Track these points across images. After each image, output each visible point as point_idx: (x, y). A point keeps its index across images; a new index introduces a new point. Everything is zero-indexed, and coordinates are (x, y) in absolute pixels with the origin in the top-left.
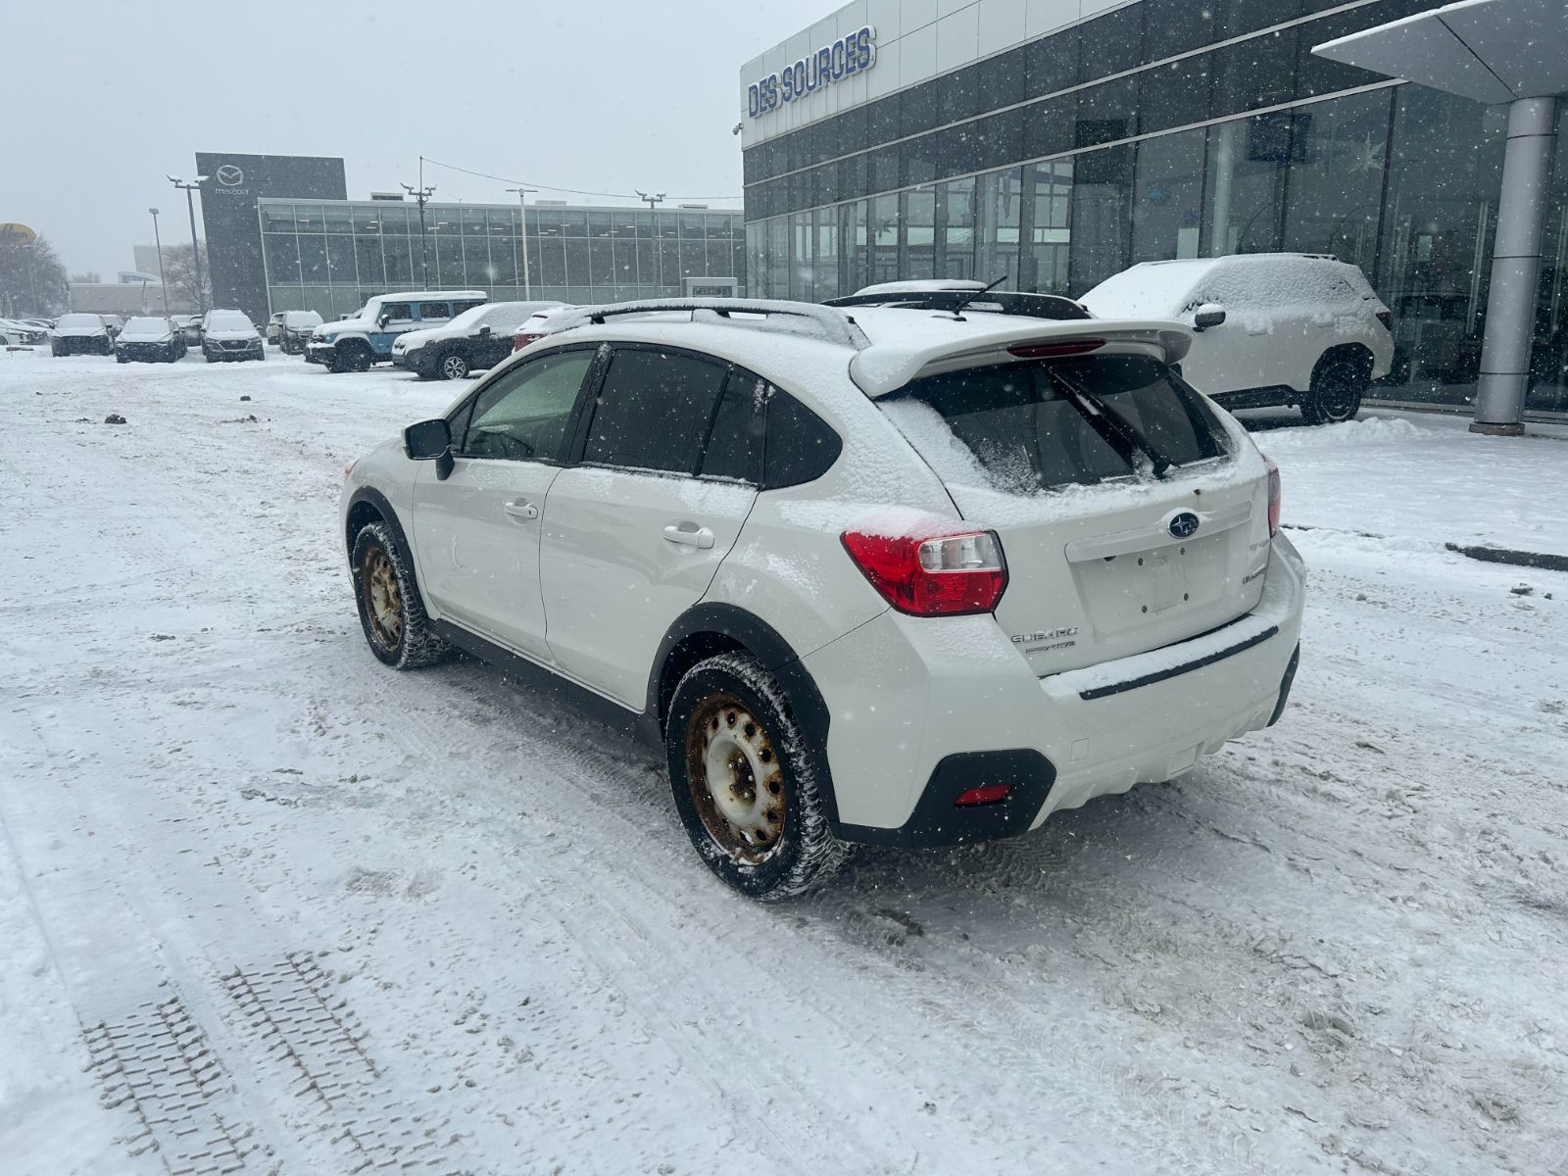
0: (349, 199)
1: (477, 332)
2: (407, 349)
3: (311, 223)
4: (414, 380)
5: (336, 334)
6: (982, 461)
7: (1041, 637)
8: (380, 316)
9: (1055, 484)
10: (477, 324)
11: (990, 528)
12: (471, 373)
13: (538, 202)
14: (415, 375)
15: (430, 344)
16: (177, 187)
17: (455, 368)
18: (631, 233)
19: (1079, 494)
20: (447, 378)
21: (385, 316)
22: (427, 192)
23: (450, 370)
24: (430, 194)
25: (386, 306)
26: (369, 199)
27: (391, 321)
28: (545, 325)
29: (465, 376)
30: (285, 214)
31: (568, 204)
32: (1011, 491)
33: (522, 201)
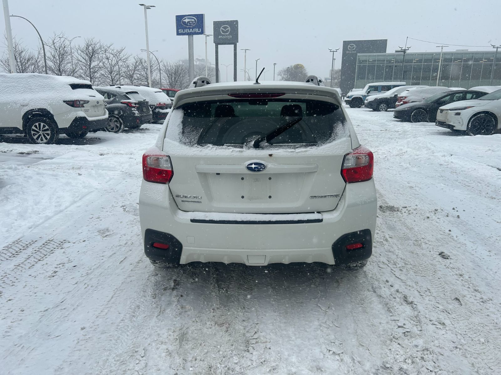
0: (387, 53)
1: (393, 96)
2: (368, 101)
3: (373, 61)
4: (370, 111)
5: (352, 96)
6: (183, 132)
7: (186, 197)
8: (368, 90)
9: (201, 144)
10: (394, 93)
11: (168, 155)
12: (388, 110)
13: (457, 50)
14: (372, 110)
15: (376, 99)
16: (330, 51)
17: (383, 107)
18: (492, 60)
19: (209, 148)
20: (380, 111)
21: (369, 90)
22: (407, 49)
23: (381, 108)
24: (408, 50)
25: (370, 87)
26: (394, 52)
27: (370, 92)
28: (408, 93)
29: (386, 111)
30: (364, 58)
31: (469, 51)
32: (185, 144)
33: (442, 50)
